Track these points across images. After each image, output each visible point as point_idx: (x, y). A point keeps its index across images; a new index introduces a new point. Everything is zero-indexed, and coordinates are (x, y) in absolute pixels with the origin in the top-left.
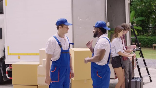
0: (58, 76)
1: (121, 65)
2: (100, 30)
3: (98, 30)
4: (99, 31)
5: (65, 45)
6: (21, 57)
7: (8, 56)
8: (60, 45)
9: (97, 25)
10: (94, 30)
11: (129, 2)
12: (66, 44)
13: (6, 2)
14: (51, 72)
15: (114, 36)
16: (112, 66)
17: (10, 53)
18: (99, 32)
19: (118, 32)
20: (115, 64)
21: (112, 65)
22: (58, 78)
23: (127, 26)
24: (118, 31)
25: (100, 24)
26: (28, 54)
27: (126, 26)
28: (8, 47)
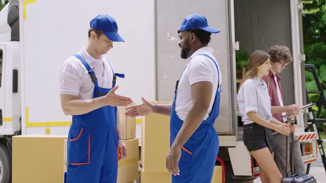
0: (88, 150)
1: (265, 144)
2: (194, 35)
3: (189, 36)
4: (192, 38)
5: (103, 76)
6: (51, 129)
7: (27, 129)
8: (92, 74)
9: (185, 26)
10: (180, 41)
11: (299, 6)
12: (105, 75)
13: (24, 13)
14: (71, 140)
15: (249, 75)
16: (246, 147)
17: (30, 121)
18: (194, 40)
19: (257, 64)
20: (252, 142)
21: (245, 144)
22: (88, 156)
23: (281, 51)
24: (257, 62)
25: (193, 20)
26: (65, 123)
27: (279, 53)
28: (27, 108)
